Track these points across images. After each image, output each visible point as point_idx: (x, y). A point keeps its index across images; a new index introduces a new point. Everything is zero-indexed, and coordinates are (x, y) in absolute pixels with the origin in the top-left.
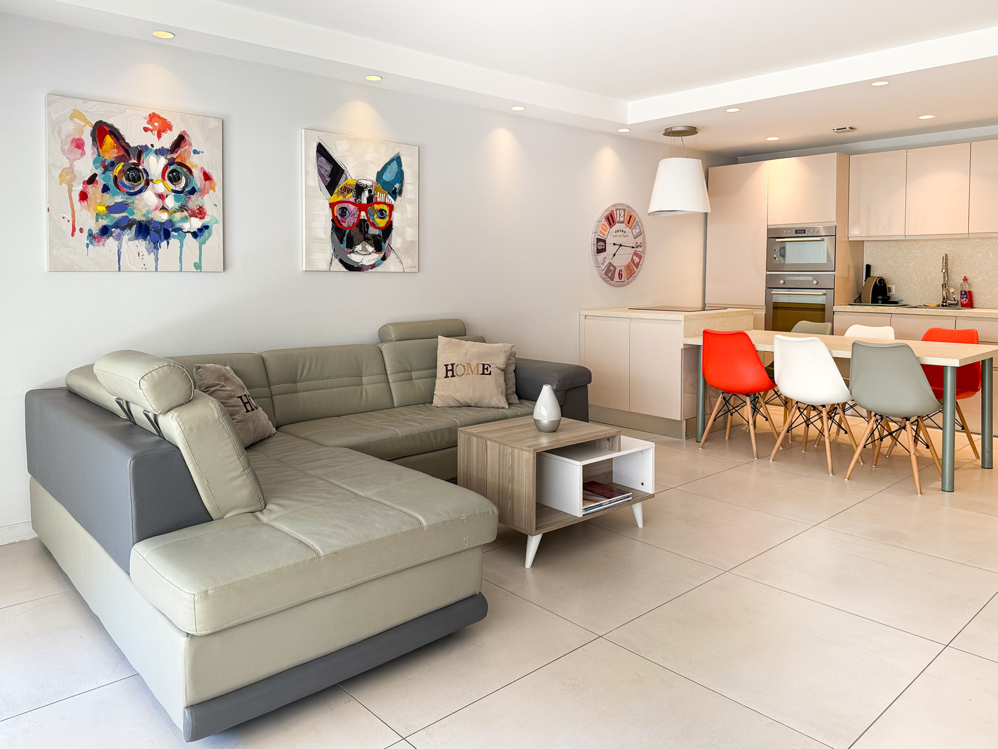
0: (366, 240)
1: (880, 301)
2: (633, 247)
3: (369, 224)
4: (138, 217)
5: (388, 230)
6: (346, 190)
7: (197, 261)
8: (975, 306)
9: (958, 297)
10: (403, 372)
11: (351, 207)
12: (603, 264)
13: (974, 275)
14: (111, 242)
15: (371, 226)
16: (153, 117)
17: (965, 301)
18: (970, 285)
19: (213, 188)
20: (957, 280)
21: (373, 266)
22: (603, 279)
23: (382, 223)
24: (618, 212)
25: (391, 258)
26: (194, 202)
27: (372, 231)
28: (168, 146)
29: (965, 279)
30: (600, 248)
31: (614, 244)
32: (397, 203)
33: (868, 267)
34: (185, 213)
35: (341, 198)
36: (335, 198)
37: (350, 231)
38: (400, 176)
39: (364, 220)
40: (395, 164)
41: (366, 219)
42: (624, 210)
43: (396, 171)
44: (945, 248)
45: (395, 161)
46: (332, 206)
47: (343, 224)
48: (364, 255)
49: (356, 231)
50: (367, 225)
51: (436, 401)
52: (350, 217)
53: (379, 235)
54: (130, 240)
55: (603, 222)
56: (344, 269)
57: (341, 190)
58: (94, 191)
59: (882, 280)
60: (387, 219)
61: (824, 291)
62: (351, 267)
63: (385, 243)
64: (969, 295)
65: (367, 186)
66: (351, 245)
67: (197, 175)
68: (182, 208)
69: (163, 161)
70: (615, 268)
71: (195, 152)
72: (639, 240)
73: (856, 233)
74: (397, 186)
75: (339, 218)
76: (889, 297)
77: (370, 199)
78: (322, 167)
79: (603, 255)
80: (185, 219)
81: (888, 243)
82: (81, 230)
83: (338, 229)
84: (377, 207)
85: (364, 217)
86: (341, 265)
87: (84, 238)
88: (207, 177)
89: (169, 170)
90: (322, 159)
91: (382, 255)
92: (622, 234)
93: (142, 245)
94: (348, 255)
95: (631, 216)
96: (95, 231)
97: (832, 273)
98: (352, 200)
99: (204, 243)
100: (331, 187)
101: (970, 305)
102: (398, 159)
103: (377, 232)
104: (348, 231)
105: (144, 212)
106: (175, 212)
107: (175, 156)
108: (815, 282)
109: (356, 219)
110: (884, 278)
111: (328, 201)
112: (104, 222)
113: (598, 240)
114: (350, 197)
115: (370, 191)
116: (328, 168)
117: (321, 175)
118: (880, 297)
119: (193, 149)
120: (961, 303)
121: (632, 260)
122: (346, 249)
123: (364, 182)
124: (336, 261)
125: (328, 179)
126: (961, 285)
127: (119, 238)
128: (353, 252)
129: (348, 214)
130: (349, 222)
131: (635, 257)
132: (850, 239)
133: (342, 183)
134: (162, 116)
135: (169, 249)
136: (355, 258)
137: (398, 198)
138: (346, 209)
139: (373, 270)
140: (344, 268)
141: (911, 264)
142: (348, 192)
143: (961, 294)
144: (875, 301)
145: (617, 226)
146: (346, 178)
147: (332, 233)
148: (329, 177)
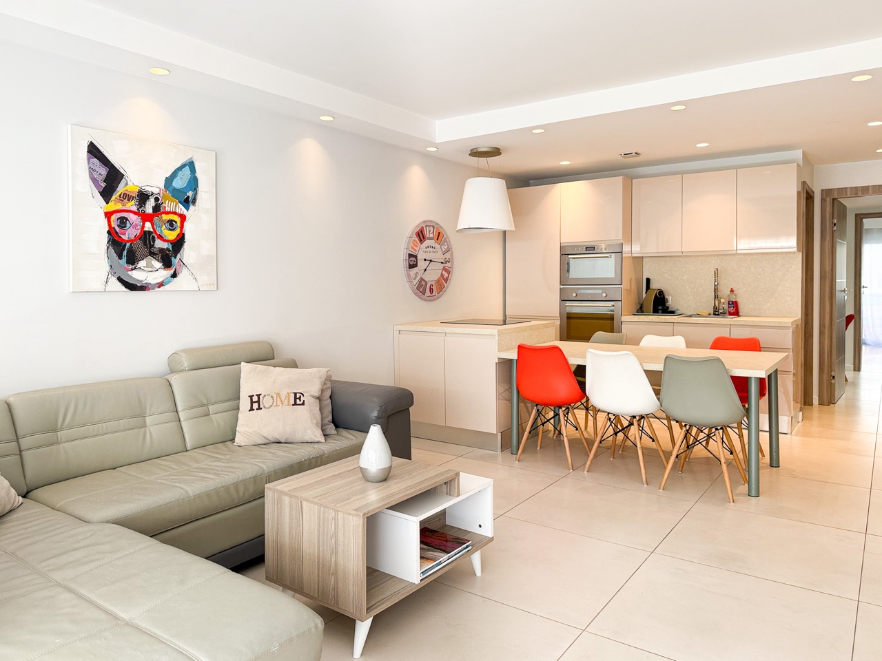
0: (152, 254)
1: (660, 311)
2: (442, 263)
3: (156, 237)
5: (179, 243)
6: (126, 197)
8: (740, 314)
9: (726, 306)
10: (198, 406)
11: (133, 218)
12: (415, 279)
13: (738, 286)
15: (158, 238)
17: (732, 310)
18: (736, 295)
20: (724, 291)
21: (161, 285)
22: (415, 293)
23: (172, 235)
24: (428, 228)
25: (183, 275)
27: (159, 244)
29: (732, 291)
30: (412, 263)
31: (425, 260)
32: (190, 213)
33: (648, 280)
35: (119, 207)
36: (112, 206)
37: (131, 244)
38: (194, 183)
39: (149, 232)
40: (187, 170)
41: (152, 230)
42: (433, 227)
43: (189, 178)
44: (714, 264)
45: (187, 167)
46: (108, 215)
47: (122, 236)
48: (148, 271)
49: (139, 243)
50: (153, 237)
51: (239, 439)
52: (131, 228)
53: (168, 249)
55: (414, 238)
56: (123, 289)
57: (120, 197)
59: (661, 293)
60: (178, 231)
61: (613, 303)
62: (131, 287)
63: (175, 258)
64: (735, 304)
65: (152, 194)
66: (132, 260)
70: (427, 284)
72: (448, 256)
73: (636, 249)
74: (190, 194)
75: (117, 229)
76: (668, 308)
77: (157, 209)
78: (94, 170)
79: (414, 270)
81: (664, 259)
83: (115, 242)
84: (165, 217)
85: (149, 228)
86: (120, 284)
90: (95, 160)
91: (172, 272)
92: (431, 249)
94: (129, 273)
95: (439, 233)
97: (619, 286)
98: (135, 208)
100: (107, 194)
101: (736, 313)
102: (191, 165)
103: (165, 245)
104: (128, 245)
108: (604, 295)
109: (139, 231)
110: (663, 289)
111: (102, 210)
113: (410, 256)
114: (132, 205)
115: (157, 199)
116: (103, 171)
117: (94, 180)
118: (660, 308)
120: (729, 312)
121: (442, 275)
122: (126, 265)
123: (149, 189)
124: (114, 280)
125: (103, 185)
126: (729, 295)
128: (135, 268)
129: (128, 225)
130: (130, 234)
131: (444, 272)
132: (633, 255)
133: (121, 189)
136: (137, 276)
137: (192, 207)
138: (127, 219)
139: (162, 288)
140: (124, 287)
141: (685, 278)
142: (129, 200)
143: (729, 304)
144: (656, 311)
145: (428, 242)
146: (127, 184)
147: (108, 247)
148: (104, 182)
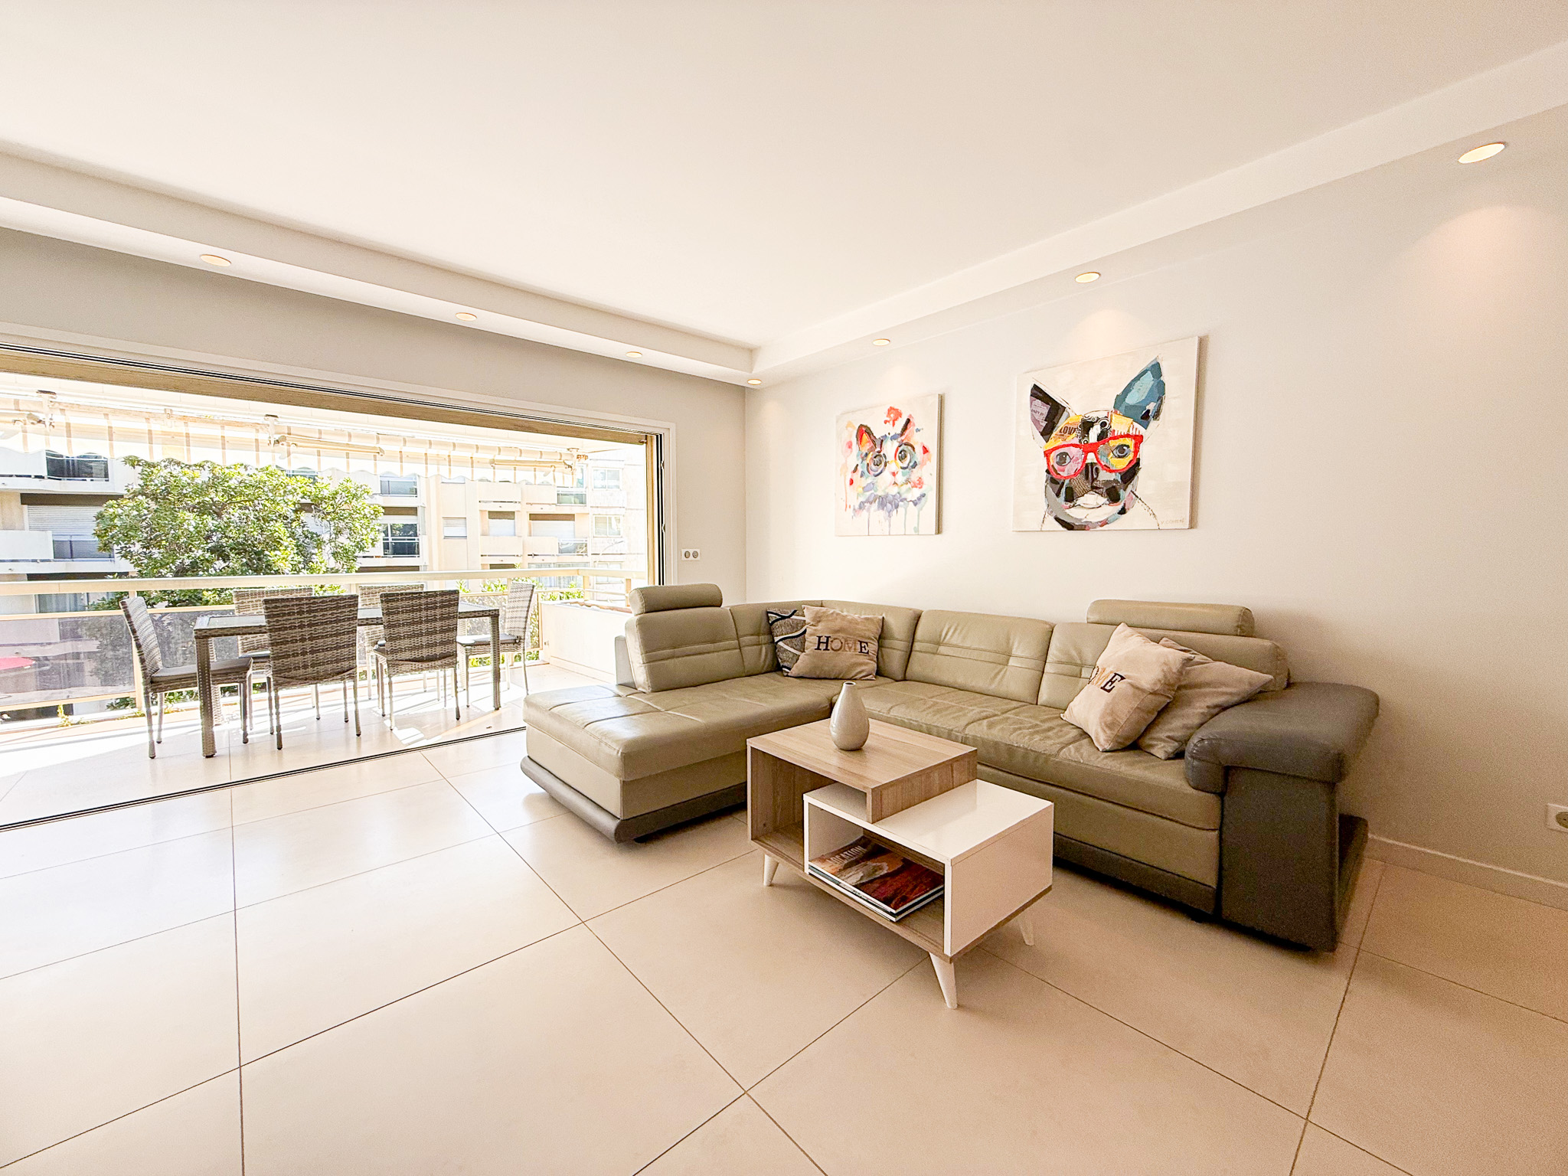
3: (1100, 467)
4: (880, 493)
6: (1068, 430)
7: (916, 526)
10: (1067, 663)
11: (1075, 452)
14: (864, 513)
15: (1103, 469)
16: (891, 409)
19: (929, 460)
21: (1104, 523)
23: (1122, 464)
25: (1136, 511)
26: (915, 474)
28: (899, 432)
34: (909, 485)
35: (1060, 442)
36: (1052, 443)
37: (1070, 481)
38: (1159, 391)
39: (1092, 464)
40: (1148, 379)
41: (1096, 461)
43: (1150, 386)
45: (1149, 372)
46: (1047, 454)
47: (1060, 473)
48: (1091, 506)
50: (1097, 469)
52: (1071, 463)
53: (1115, 481)
54: (875, 511)
57: (1060, 432)
58: (856, 477)
60: (1131, 456)
62: (1069, 527)
63: (1125, 490)
65: (1098, 419)
66: (1071, 497)
67: (919, 450)
68: (908, 481)
69: (896, 444)
71: (918, 430)
74: (1151, 407)
75: (1056, 466)
78: (1035, 412)
80: (908, 490)
82: (850, 507)
83: (1054, 481)
84: (1113, 443)
85: (1093, 459)
86: (1057, 523)
87: (850, 511)
88: (925, 450)
89: (899, 451)
90: (1038, 402)
91: (1119, 507)
93: (882, 513)
94: (1067, 511)
96: (857, 507)
98: (1076, 441)
99: (921, 509)
100: (1046, 433)
102: (1156, 369)
103: (1112, 477)
104: (1067, 481)
105: (883, 488)
106: (902, 485)
107: (903, 438)
109: (1080, 465)
112: (862, 499)
114: (1074, 439)
115: (1103, 424)
116: (1044, 410)
117: (1035, 421)
119: (916, 428)
122: (1063, 503)
123: (1094, 415)
125: (1044, 424)
127: (868, 510)
128: (1074, 506)
129: (1068, 460)
130: (1070, 468)
133: (1062, 424)
134: (896, 407)
135: (898, 516)
137: (1153, 424)
138: (1067, 454)
139: (1106, 527)
142: (1070, 433)
146: (1069, 416)
147: (1046, 487)
148: (1045, 420)
